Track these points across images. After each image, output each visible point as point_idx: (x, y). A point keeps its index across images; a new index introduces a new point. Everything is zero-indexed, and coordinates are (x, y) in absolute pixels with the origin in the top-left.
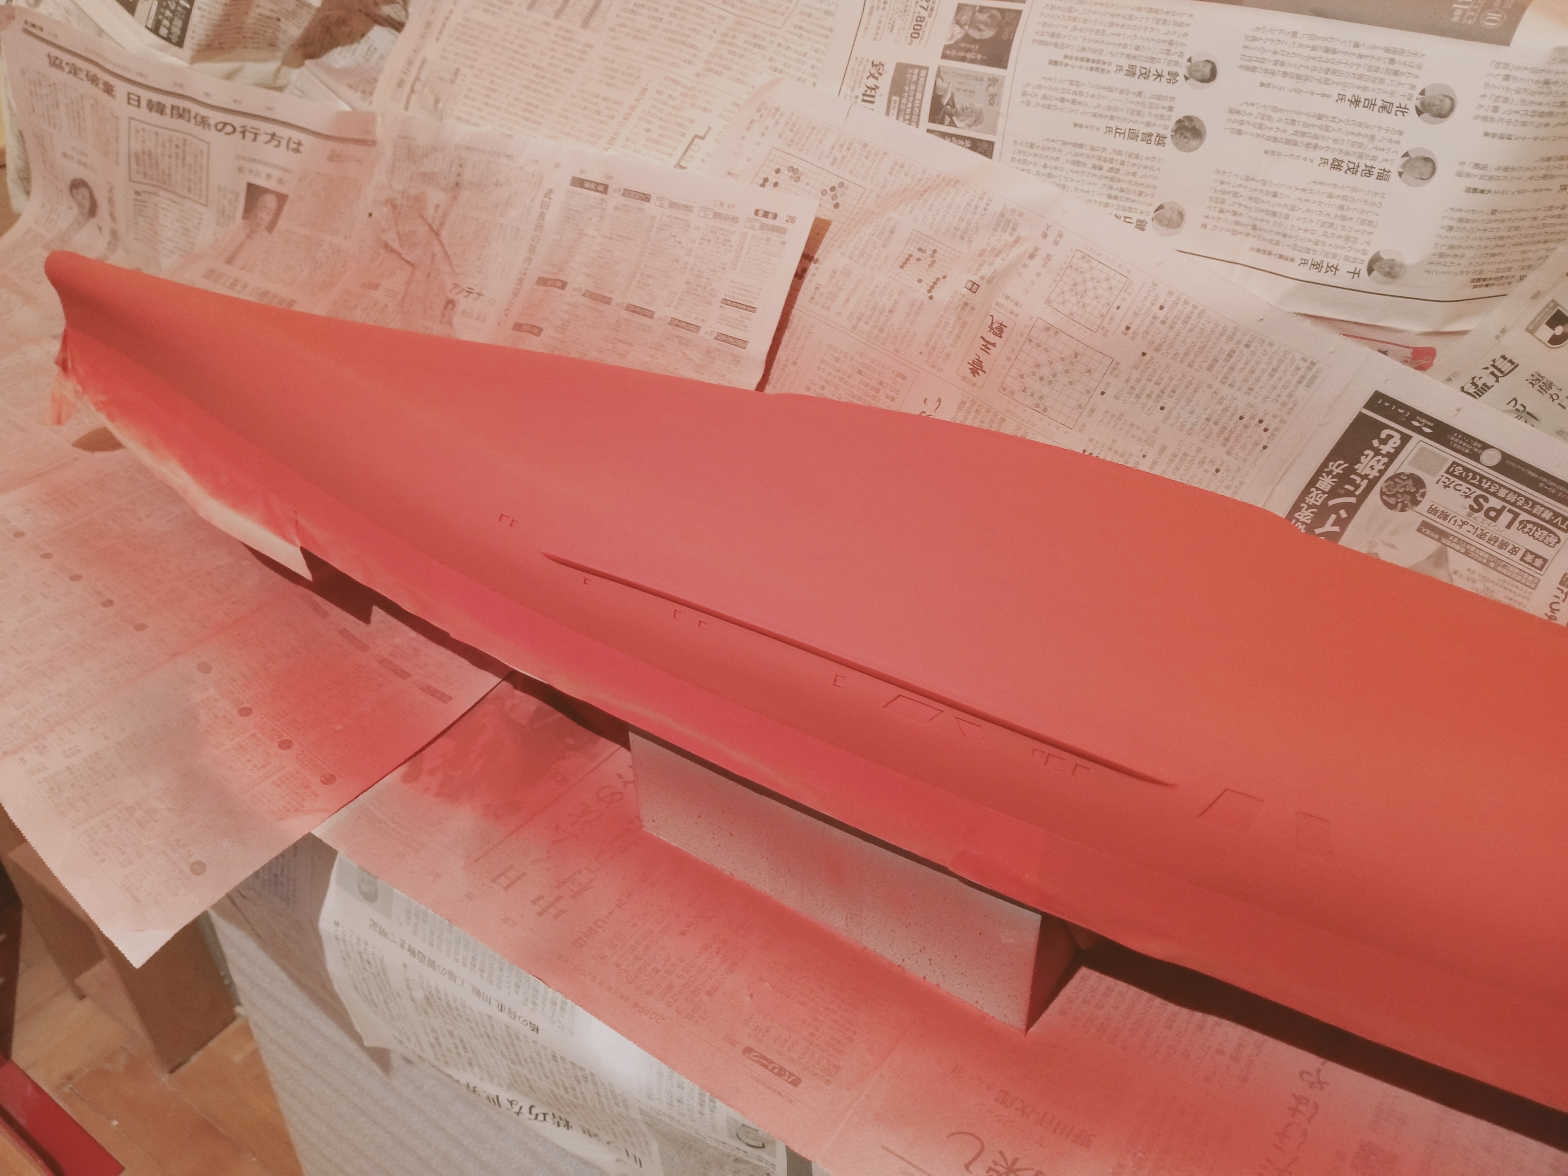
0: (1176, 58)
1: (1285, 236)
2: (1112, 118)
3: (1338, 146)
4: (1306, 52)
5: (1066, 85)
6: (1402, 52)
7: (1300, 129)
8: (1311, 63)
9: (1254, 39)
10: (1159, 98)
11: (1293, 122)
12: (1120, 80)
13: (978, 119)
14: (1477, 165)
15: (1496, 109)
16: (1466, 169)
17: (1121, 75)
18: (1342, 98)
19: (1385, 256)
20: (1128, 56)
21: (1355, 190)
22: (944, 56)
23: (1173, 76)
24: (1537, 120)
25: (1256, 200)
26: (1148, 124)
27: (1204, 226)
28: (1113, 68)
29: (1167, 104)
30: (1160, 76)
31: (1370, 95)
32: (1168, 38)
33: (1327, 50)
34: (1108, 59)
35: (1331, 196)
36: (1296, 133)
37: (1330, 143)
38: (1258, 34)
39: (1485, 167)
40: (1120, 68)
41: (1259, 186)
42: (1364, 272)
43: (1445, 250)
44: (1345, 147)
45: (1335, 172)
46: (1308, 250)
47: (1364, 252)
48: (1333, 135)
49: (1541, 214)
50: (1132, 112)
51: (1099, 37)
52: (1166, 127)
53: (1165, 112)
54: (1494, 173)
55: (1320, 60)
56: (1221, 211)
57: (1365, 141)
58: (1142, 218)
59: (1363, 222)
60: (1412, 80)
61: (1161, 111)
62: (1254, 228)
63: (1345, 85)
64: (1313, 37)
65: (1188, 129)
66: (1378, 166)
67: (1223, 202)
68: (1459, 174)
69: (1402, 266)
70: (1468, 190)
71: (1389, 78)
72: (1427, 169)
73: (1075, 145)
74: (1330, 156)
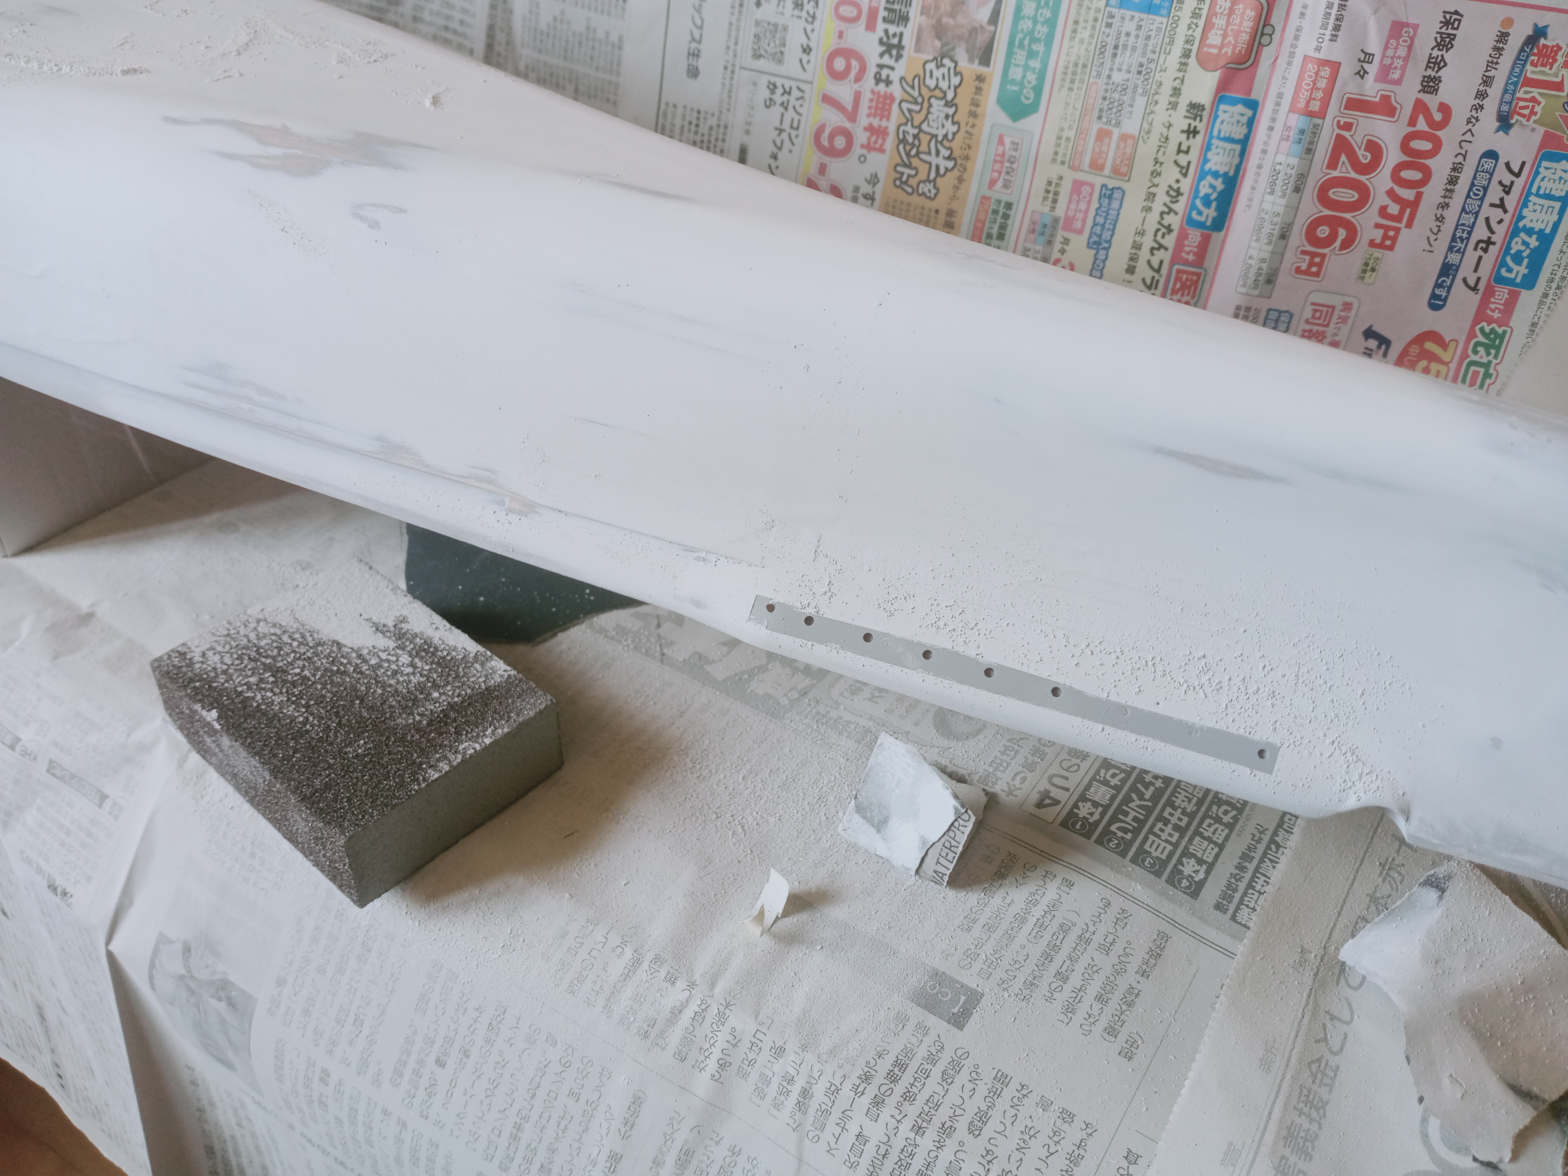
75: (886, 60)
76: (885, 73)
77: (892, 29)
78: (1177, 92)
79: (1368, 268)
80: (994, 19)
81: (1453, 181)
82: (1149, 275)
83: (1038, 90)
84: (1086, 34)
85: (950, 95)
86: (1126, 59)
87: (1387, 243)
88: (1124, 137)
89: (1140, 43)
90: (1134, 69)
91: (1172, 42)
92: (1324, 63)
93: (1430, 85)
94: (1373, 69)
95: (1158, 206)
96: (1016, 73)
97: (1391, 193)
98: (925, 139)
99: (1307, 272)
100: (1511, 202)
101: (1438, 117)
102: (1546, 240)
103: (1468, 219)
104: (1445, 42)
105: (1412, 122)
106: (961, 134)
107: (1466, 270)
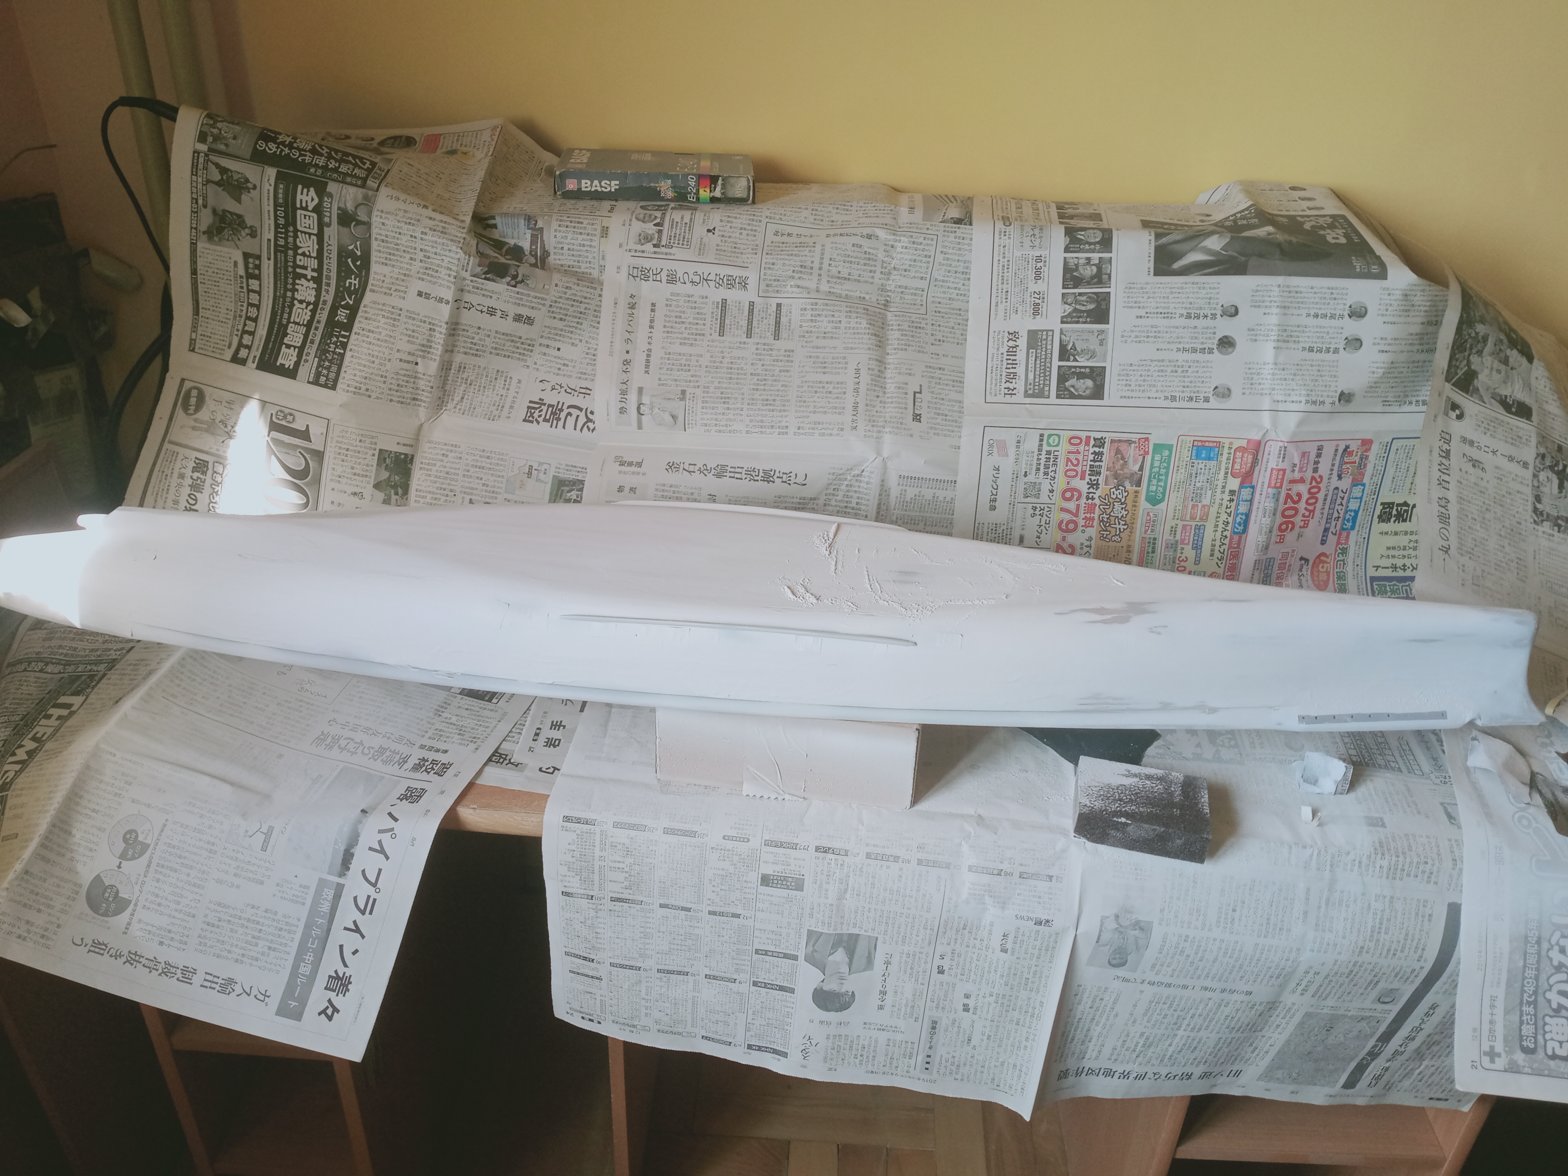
0: (1214, 306)
1: (1293, 390)
2: (1180, 343)
3: (1310, 340)
4: (1287, 294)
5: (1149, 328)
6: (1337, 288)
7: (1290, 334)
8: (1290, 300)
9: (1257, 291)
10: (1207, 328)
12: (1183, 322)
13: (1093, 356)
14: (1381, 339)
15: (1387, 310)
16: (1378, 342)
17: (1183, 319)
18: (1308, 315)
19: (1346, 392)
20: (1186, 308)
21: (1323, 361)
26: (1203, 343)
28: (1177, 316)
29: (1212, 331)
30: (1206, 316)
31: (1324, 312)
32: (1208, 296)
33: (1297, 292)
34: (1174, 311)
35: (1312, 366)
36: (1287, 336)
37: (1306, 339)
38: (1259, 288)
40: (1182, 315)
41: (1272, 367)
42: (1337, 402)
44: (1314, 340)
45: (1311, 354)
46: (1307, 395)
47: (1336, 392)
48: (1307, 334)
50: (1192, 338)
51: (1165, 301)
52: (1213, 344)
53: (1212, 335)
54: (1392, 342)
55: (1294, 297)
56: (1252, 384)
57: (1324, 335)
58: (1206, 395)
59: (1331, 376)
60: (1345, 302)
61: (1209, 335)
62: (1273, 389)
63: (1309, 308)
64: (1289, 286)
65: (1225, 343)
66: (1333, 346)
67: (1251, 379)
68: (1374, 344)
70: (1379, 352)
71: (1332, 302)
72: (1358, 344)
73: (1159, 361)
74: (1307, 346)
75: (1091, 490)
76: (1091, 495)
77: (1093, 478)
78: (1224, 487)
79: (1300, 536)
80: (1141, 469)
81: (1325, 500)
82: (1219, 555)
83: (1164, 494)
84: (1183, 471)
85: (1123, 500)
86: (1201, 478)
87: (1306, 525)
88: (1204, 506)
89: (1206, 472)
90: (1205, 481)
91: (1220, 469)
92: (1279, 470)
93: (1315, 470)
94: (1297, 469)
95: (1220, 529)
96: (1153, 488)
97: (1306, 509)
98: (1112, 519)
99: (1280, 542)
100: (1344, 503)
101: (1319, 480)
102: (1356, 512)
103: (1331, 511)
104: (1319, 455)
105: (1311, 483)
106: (1130, 514)
107: (1332, 529)
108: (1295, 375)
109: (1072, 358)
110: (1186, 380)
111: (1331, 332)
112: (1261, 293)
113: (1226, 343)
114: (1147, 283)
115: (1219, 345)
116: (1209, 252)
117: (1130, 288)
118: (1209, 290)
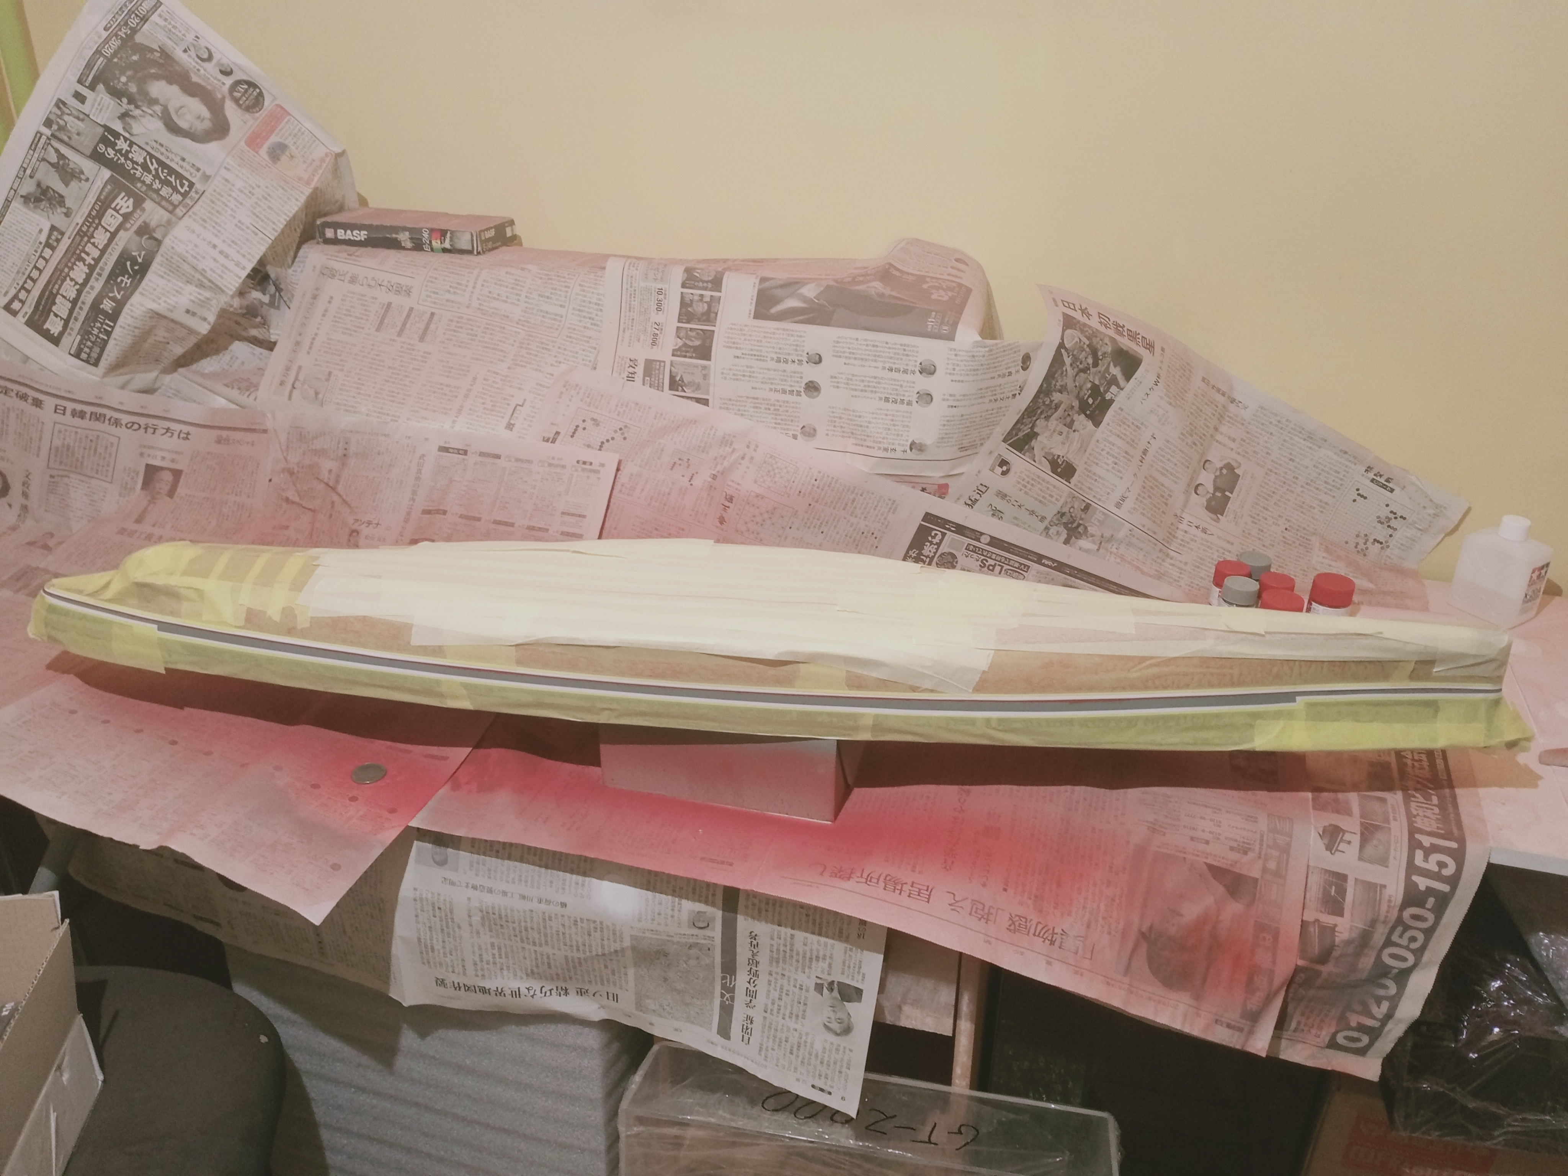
0: (800, 353)
1: (868, 436)
2: (772, 383)
3: (886, 391)
4: (864, 347)
5: (745, 368)
6: (908, 346)
7: (867, 384)
8: (867, 352)
9: (838, 342)
10: (795, 372)
11: (863, 381)
12: (773, 365)
13: (698, 387)
14: (951, 395)
15: (954, 369)
16: (946, 397)
17: (774, 362)
18: (884, 368)
20: (776, 353)
21: (897, 411)
22: (673, 355)
23: (800, 361)
24: (972, 373)
25: (851, 420)
26: (791, 386)
27: (827, 435)
28: (769, 359)
29: (799, 375)
30: (793, 362)
31: (897, 366)
32: (796, 343)
33: (873, 346)
34: (766, 354)
35: (886, 415)
36: (865, 386)
37: (882, 390)
38: (840, 340)
39: (954, 396)
40: (772, 359)
41: (851, 413)
42: (909, 451)
43: (944, 436)
44: (889, 391)
45: (886, 403)
46: (880, 442)
47: (907, 441)
48: (883, 386)
49: (984, 414)
50: (782, 380)
51: (759, 344)
53: (799, 379)
54: (959, 398)
55: (871, 351)
56: (835, 426)
57: (898, 388)
59: (904, 426)
60: (915, 358)
61: (796, 379)
62: (852, 433)
63: (885, 362)
64: (866, 340)
66: (906, 399)
67: (835, 422)
68: (944, 400)
69: (925, 445)
70: (949, 406)
71: (904, 358)
72: (929, 399)
73: (754, 398)
74: (883, 396)
108: (869, 422)
109: (680, 388)
110: (778, 417)
111: (904, 384)
112: (841, 345)
113: (812, 388)
114: (746, 326)
115: (805, 389)
116: (805, 299)
117: (732, 329)
118: (796, 338)
